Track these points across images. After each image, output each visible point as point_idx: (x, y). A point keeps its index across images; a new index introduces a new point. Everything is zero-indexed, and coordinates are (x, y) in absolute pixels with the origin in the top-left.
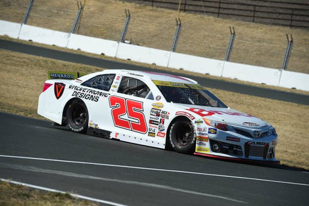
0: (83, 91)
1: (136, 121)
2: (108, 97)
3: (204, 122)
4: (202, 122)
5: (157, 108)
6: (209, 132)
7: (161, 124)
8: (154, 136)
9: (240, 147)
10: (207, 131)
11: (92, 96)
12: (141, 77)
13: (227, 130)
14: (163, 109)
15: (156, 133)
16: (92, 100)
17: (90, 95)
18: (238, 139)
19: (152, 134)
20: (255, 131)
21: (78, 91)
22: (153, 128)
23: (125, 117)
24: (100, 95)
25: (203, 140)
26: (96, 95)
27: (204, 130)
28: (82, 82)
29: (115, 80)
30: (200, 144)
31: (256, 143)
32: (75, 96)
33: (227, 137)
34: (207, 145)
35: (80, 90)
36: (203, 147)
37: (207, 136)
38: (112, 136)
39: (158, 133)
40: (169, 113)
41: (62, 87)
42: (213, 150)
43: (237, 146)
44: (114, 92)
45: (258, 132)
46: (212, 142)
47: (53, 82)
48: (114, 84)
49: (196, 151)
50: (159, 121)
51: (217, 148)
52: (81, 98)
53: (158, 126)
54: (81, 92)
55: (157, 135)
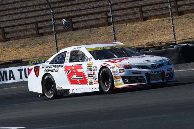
0: (50, 67)
1: (81, 78)
2: (63, 67)
3: (116, 66)
4: (115, 67)
5: (90, 65)
6: (120, 72)
7: (94, 75)
8: (92, 85)
9: (143, 77)
10: (119, 71)
11: (55, 69)
12: (80, 49)
13: (132, 68)
14: (93, 66)
15: (93, 82)
16: (55, 72)
17: (53, 69)
18: (140, 72)
19: (91, 84)
20: (152, 65)
21: (46, 69)
22: (91, 79)
23: (75, 77)
24: (59, 67)
25: (118, 78)
26: (57, 68)
27: (117, 71)
28: (49, 62)
29: (67, 55)
30: (116, 81)
31: (153, 72)
32: (45, 73)
33: (132, 72)
34: (121, 80)
35: (48, 67)
36: (118, 82)
37: (119, 75)
38: (71, 92)
39: (94, 81)
40: (97, 67)
41: (38, 68)
42: (125, 83)
43: (141, 77)
44: (67, 63)
45: (154, 64)
46: (123, 78)
47: (32, 67)
48: (66, 58)
49: (115, 86)
50: (92, 73)
51: (128, 81)
52: (49, 72)
53: (92, 77)
54: (49, 68)
55: (94, 83)
